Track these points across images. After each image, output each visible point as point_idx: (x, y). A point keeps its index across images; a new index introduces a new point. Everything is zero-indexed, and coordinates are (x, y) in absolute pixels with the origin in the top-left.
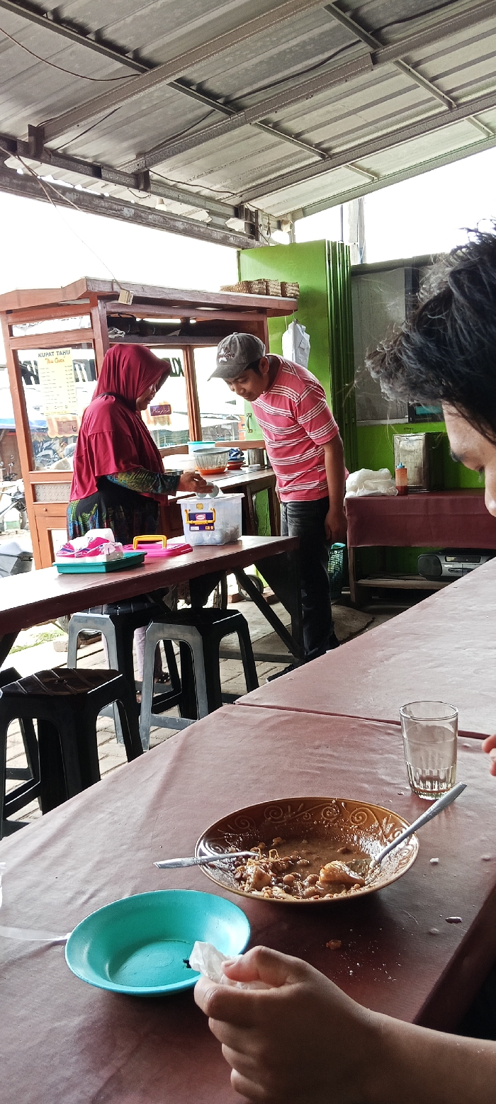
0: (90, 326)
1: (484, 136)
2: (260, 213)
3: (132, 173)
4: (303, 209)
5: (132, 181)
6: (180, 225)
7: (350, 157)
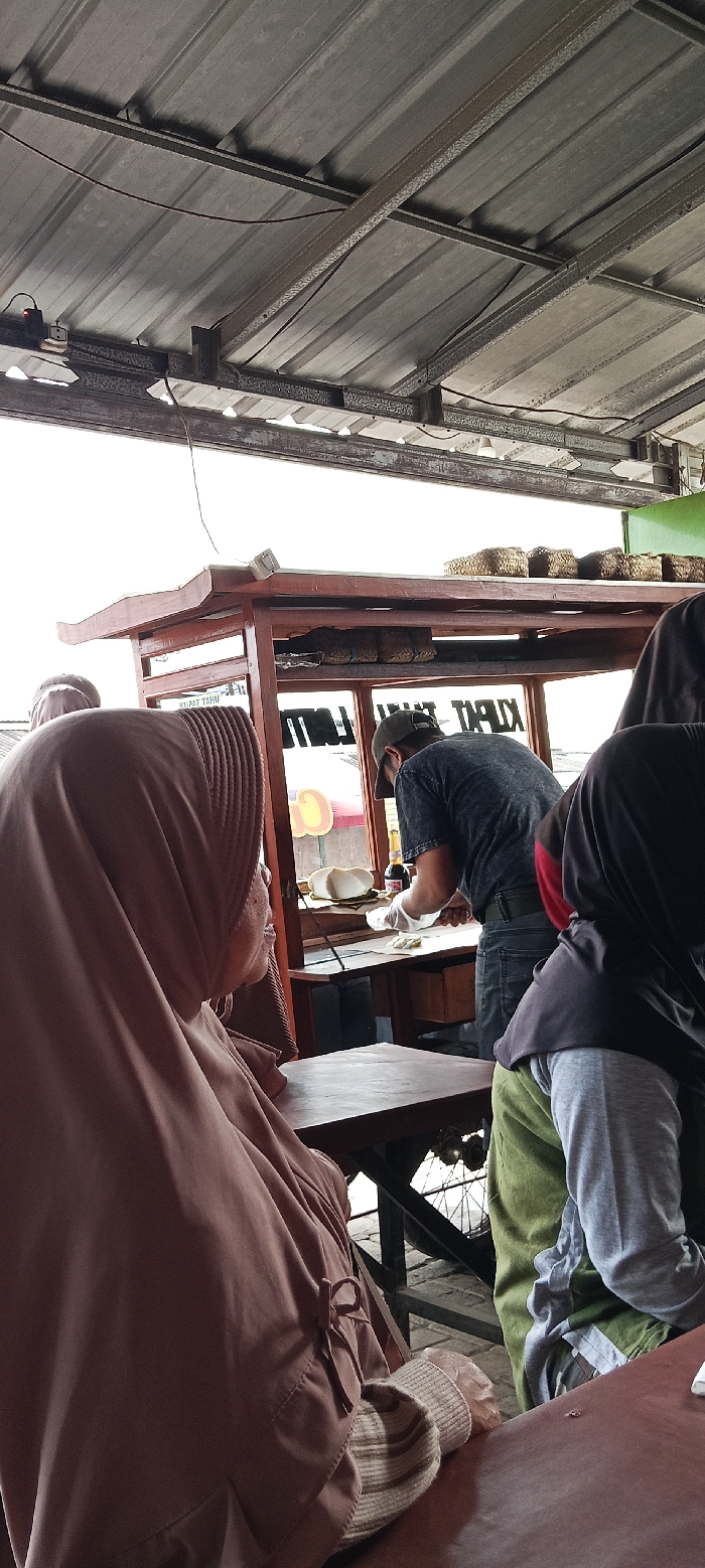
0: (243, 653)
2: (681, 447)
3: (410, 397)
5: (410, 410)
6: (497, 475)
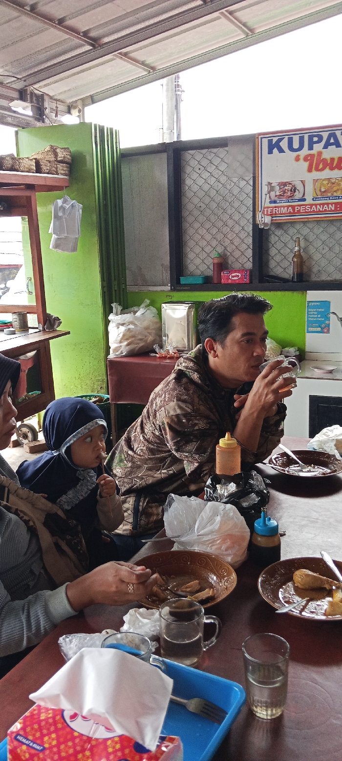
1: (243, 36)
2: (46, 97)
4: (92, 97)
7: (119, 47)
